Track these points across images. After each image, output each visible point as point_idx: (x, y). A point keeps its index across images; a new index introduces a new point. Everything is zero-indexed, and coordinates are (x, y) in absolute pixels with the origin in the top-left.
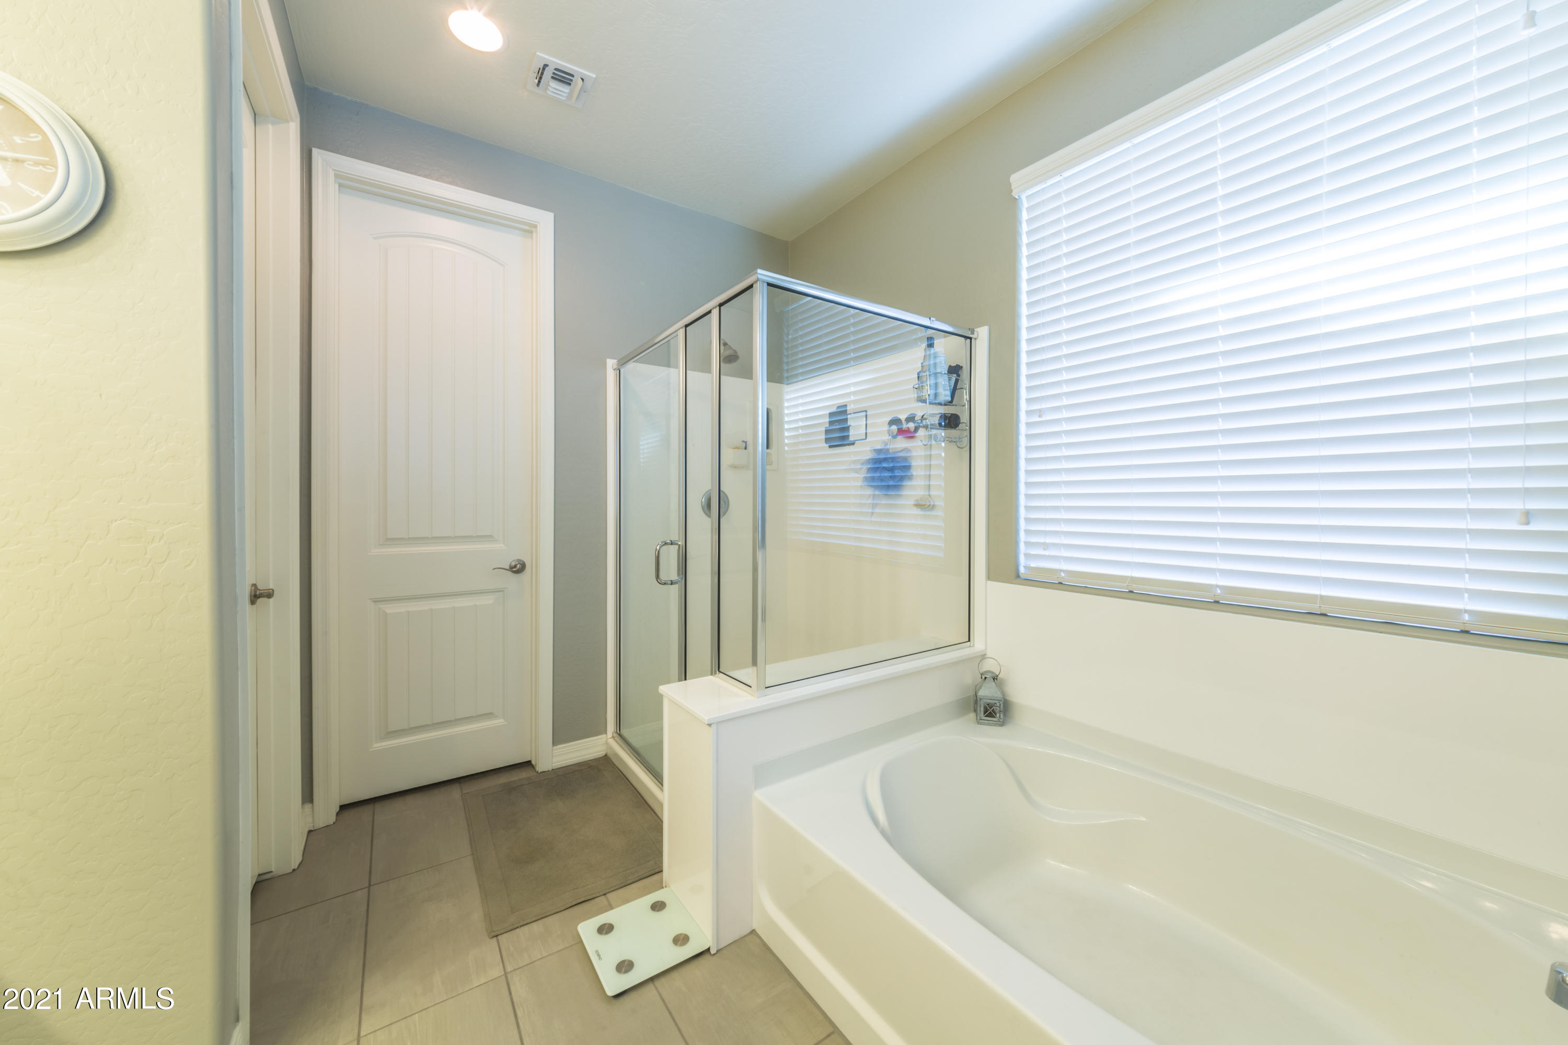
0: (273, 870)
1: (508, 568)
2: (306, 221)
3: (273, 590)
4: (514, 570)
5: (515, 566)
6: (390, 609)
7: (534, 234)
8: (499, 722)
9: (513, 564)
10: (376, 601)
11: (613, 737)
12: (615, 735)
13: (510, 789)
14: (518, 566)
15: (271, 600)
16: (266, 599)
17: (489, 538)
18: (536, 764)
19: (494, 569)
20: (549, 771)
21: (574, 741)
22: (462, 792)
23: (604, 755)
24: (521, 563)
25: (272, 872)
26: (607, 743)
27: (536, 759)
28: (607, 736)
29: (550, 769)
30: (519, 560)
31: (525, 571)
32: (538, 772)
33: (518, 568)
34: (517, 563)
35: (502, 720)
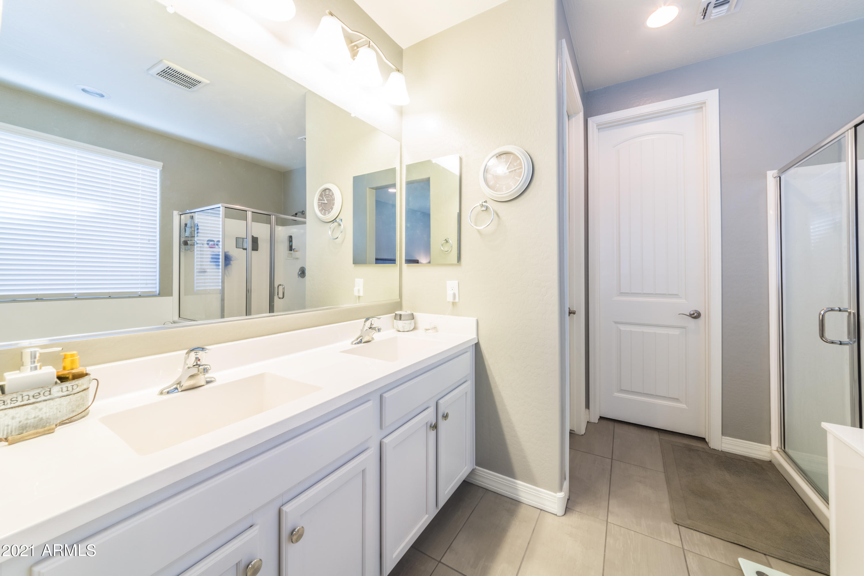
0: (575, 430)
1: (689, 315)
2: (586, 151)
3: (575, 311)
4: (692, 316)
5: (693, 314)
6: (622, 328)
7: (704, 108)
8: (683, 406)
9: (692, 313)
10: (616, 323)
11: (777, 451)
12: (779, 450)
13: (690, 449)
14: (695, 314)
15: (575, 315)
16: (573, 314)
17: (676, 296)
18: (709, 442)
19: (679, 314)
20: (719, 450)
21: (739, 439)
22: (659, 437)
23: (769, 460)
24: (698, 312)
25: (575, 431)
26: (771, 453)
27: (709, 437)
28: (771, 448)
29: (720, 450)
30: (696, 311)
31: (699, 318)
32: (710, 448)
33: (696, 316)
34: (695, 312)
35: (685, 406)
